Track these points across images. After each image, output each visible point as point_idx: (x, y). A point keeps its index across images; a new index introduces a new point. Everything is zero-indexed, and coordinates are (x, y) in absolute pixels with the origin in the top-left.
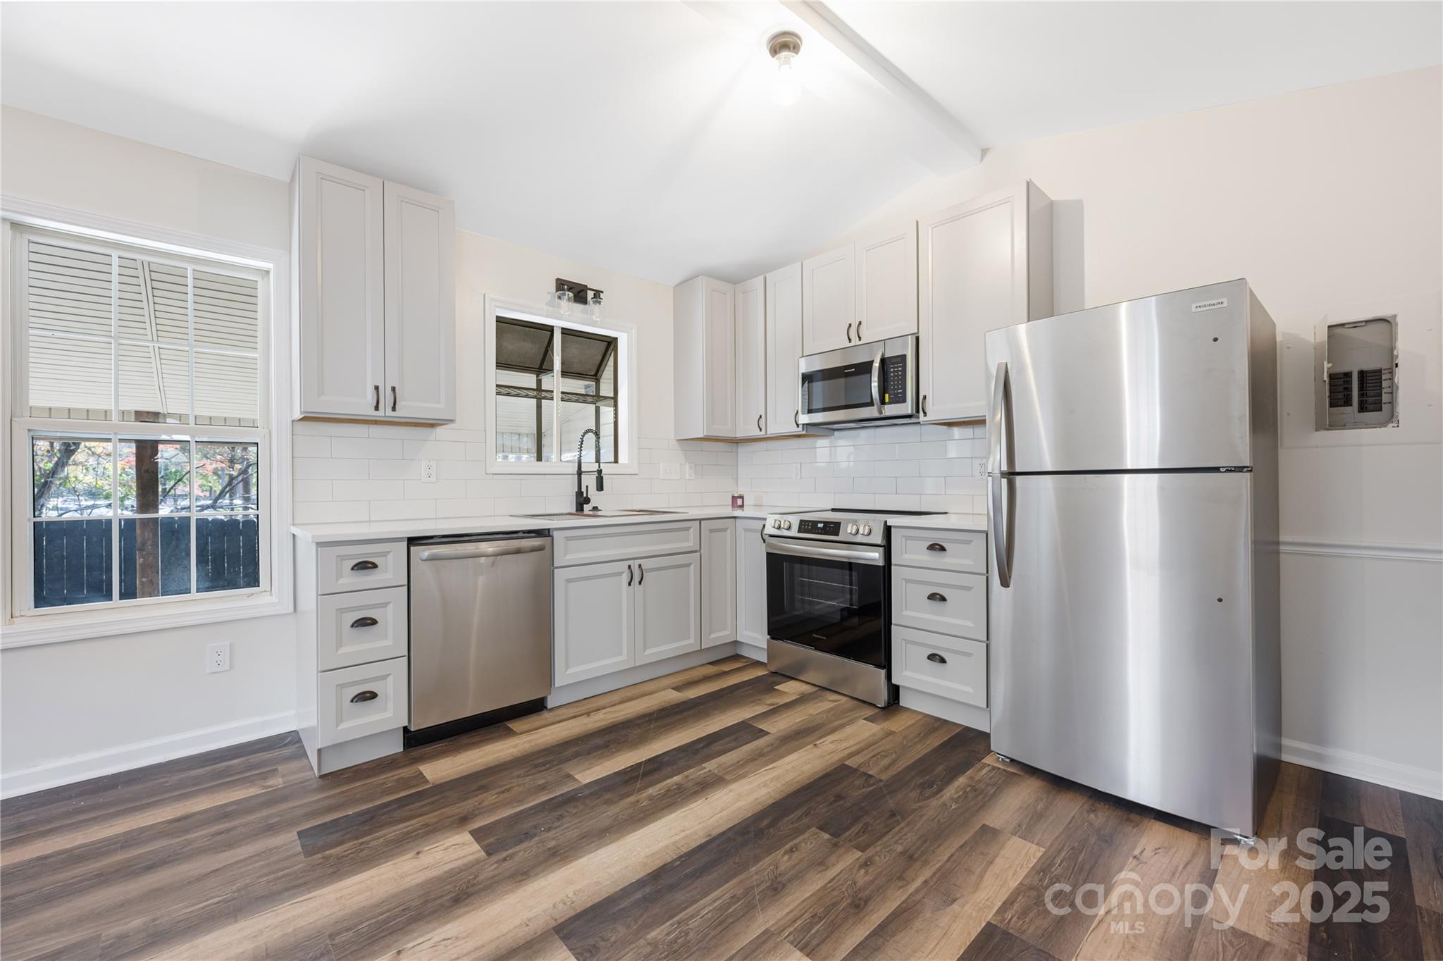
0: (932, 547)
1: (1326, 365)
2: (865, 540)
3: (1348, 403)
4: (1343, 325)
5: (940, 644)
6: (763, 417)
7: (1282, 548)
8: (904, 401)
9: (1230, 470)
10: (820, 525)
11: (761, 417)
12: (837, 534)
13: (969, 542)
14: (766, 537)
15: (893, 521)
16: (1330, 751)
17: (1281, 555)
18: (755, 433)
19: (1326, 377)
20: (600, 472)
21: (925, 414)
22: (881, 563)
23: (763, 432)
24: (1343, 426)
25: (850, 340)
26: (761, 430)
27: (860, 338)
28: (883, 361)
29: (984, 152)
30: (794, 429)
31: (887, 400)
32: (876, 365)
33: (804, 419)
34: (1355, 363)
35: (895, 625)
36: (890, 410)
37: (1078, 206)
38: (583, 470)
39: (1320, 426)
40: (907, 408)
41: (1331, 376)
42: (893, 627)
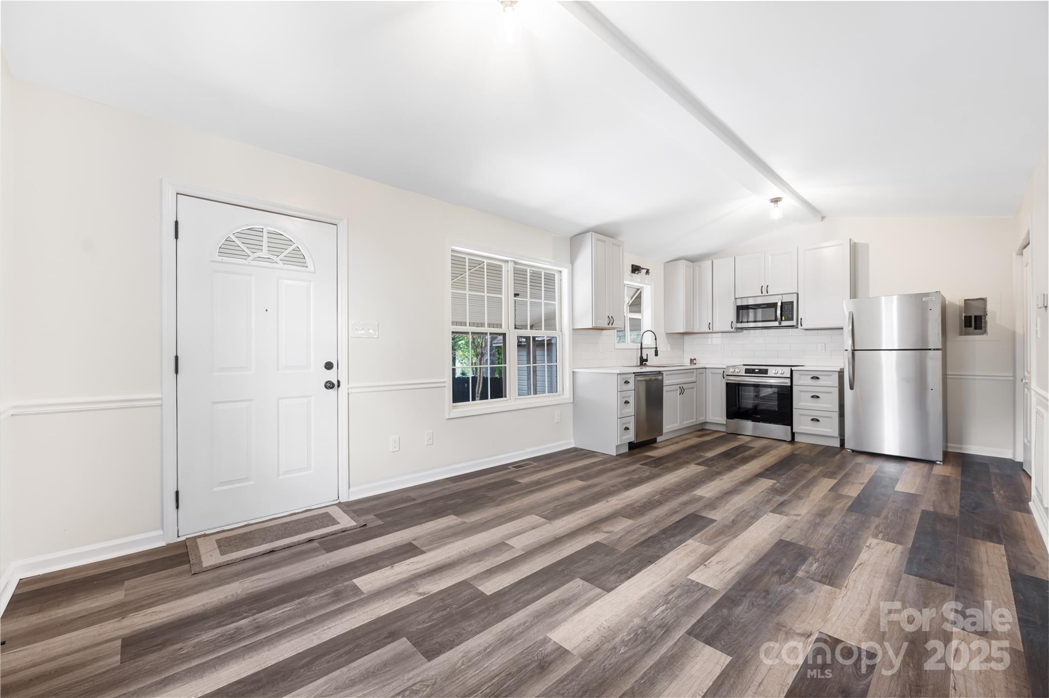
0: (813, 378)
1: (964, 315)
2: (781, 376)
3: (970, 326)
4: (969, 300)
5: (816, 414)
6: (711, 323)
7: (948, 376)
8: (793, 320)
9: (934, 350)
10: (756, 370)
11: (710, 323)
12: (767, 374)
13: (830, 375)
14: (725, 376)
15: (793, 368)
16: (964, 446)
17: (948, 379)
18: (708, 330)
19: (963, 318)
20: (656, 348)
21: (801, 325)
22: (789, 384)
23: (711, 330)
24: (969, 334)
25: (762, 293)
26: (710, 329)
27: (767, 293)
28: (782, 303)
29: (823, 218)
30: (730, 329)
31: (783, 319)
32: (779, 304)
33: (735, 325)
34: (973, 313)
35: (795, 409)
36: (784, 323)
37: (867, 246)
38: (643, 347)
39: (961, 334)
40: (794, 323)
41: (965, 317)
42: (794, 410)
